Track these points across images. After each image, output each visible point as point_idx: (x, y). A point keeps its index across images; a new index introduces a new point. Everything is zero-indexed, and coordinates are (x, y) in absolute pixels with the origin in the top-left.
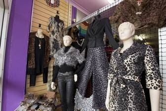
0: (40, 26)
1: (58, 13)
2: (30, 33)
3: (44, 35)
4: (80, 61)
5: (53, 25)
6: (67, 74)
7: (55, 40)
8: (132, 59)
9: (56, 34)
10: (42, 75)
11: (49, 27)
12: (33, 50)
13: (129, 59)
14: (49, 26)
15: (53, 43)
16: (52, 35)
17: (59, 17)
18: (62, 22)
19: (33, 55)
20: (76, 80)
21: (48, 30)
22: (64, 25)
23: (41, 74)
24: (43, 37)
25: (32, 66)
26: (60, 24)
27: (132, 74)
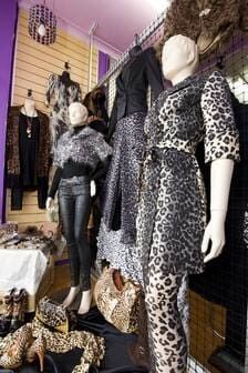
0: (30, 94)
1: (67, 66)
2: (9, 107)
3: (38, 112)
4: (103, 156)
5: (57, 91)
6: (75, 180)
7: (60, 122)
8: (172, 101)
9: (62, 110)
10: (36, 193)
11: (49, 96)
12: (16, 139)
13: (166, 105)
14: (48, 94)
15: (57, 128)
16: (54, 113)
17: (68, 75)
18: (76, 85)
19: (16, 148)
20: (93, 192)
21: (47, 103)
22: (79, 91)
23: (34, 190)
24: (36, 115)
25: (15, 170)
26: (70, 90)
27: (172, 136)
